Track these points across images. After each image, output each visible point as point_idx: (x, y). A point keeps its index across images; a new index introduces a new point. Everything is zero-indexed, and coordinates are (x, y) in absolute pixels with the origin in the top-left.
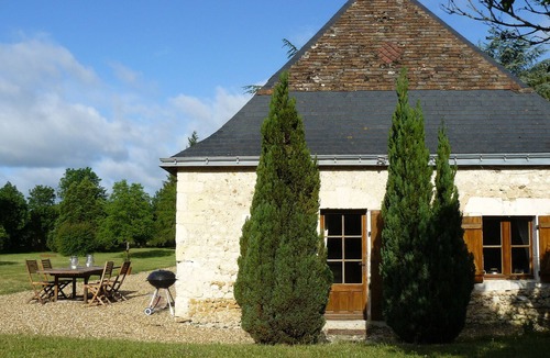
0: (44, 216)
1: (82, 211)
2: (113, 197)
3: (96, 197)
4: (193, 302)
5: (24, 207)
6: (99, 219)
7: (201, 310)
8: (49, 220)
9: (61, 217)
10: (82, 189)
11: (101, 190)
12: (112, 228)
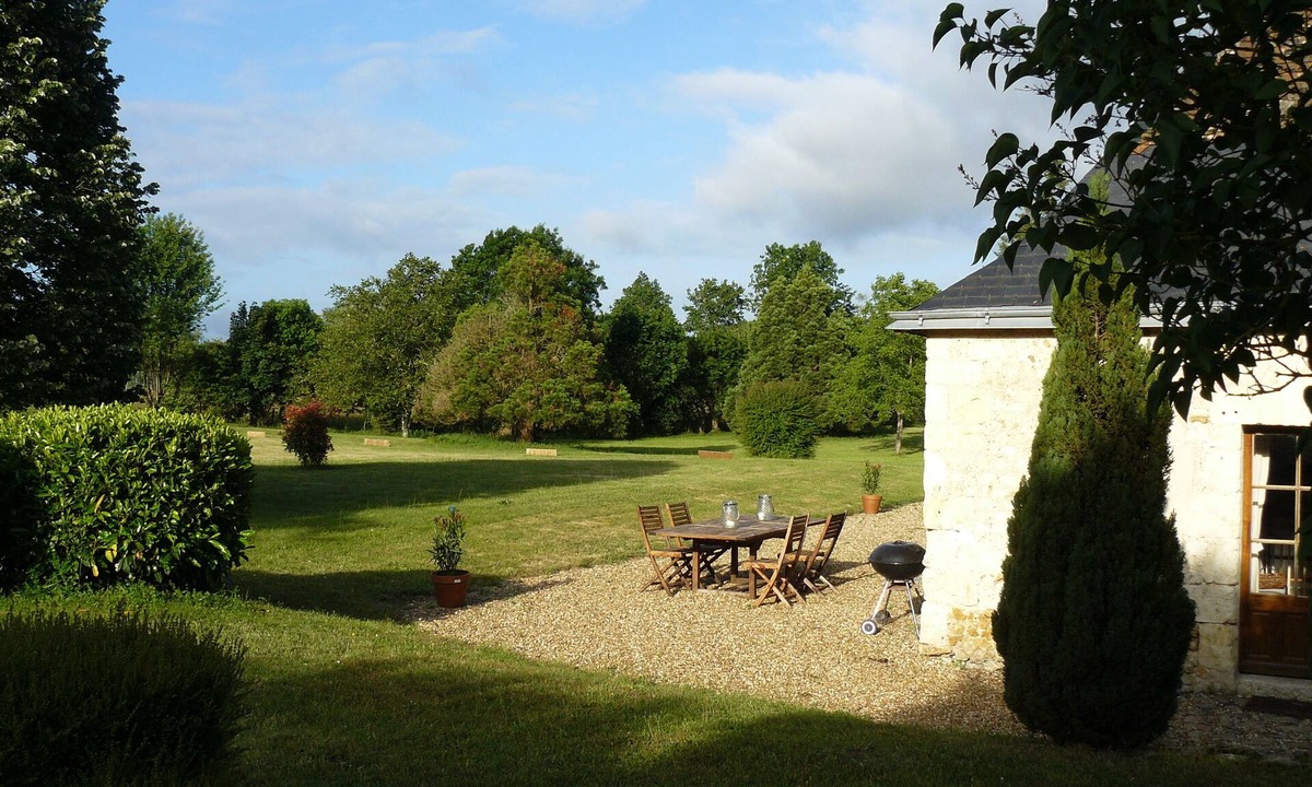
0: (715, 354)
1: (798, 342)
2: (868, 308)
3: (828, 312)
4: (958, 614)
5: (674, 334)
6: (835, 363)
7: (974, 633)
8: (725, 364)
9: (753, 357)
10: (797, 293)
11: (842, 294)
12: (863, 385)
